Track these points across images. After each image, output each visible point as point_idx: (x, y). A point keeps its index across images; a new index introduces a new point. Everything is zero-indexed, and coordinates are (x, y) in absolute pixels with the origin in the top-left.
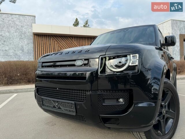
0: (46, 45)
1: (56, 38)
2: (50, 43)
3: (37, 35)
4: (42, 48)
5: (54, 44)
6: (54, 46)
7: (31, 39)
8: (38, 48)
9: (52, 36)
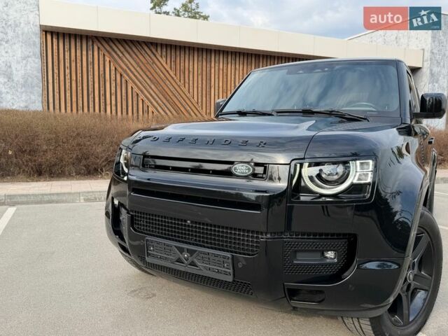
0: (79, 65)
1: (109, 45)
2: (90, 60)
3: (52, 33)
4: (68, 71)
5: (101, 62)
6: (101, 69)
7: (34, 44)
8: (56, 71)
9: (96, 37)
